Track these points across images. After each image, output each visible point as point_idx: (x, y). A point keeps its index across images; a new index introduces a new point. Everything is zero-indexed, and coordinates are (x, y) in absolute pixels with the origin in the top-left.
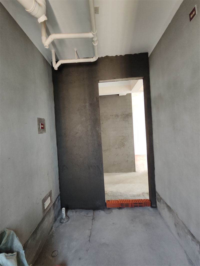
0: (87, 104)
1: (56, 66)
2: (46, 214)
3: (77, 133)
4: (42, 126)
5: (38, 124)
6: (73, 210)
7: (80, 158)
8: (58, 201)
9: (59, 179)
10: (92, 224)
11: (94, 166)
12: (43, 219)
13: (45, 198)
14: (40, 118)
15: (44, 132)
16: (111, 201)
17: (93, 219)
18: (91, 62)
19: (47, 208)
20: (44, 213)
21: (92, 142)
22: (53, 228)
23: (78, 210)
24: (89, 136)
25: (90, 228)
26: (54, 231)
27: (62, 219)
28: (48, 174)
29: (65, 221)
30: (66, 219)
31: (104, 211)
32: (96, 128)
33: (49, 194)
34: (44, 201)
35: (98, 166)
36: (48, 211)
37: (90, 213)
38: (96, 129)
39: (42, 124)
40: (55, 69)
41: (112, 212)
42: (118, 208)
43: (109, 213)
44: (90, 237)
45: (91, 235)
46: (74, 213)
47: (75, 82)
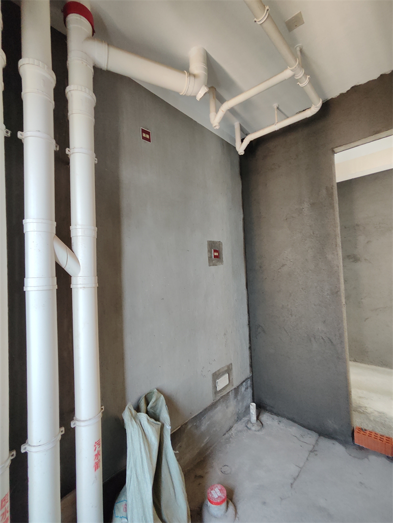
0: (306, 206)
1: (241, 149)
2: (219, 399)
3: (283, 265)
4: (216, 254)
5: (209, 251)
6: (275, 417)
7: (290, 316)
8: (247, 388)
9: (250, 348)
10: (307, 459)
11: (321, 338)
12: (213, 406)
13: (217, 373)
14: (213, 242)
15: (220, 263)
16: (368, 432)
17: (311, 451)
18: (307, 118)
19: (221, 391)
20: (216, 396)
21: (315, 284)
22: (233, 429)
23: (285, 420)
24: (310, 272)
25: (301, 465)
26: (233, 435)
27: (249, 422)
28: (225, 334)
29: (253, 428)
30: (256, 425)
31: (346, 448)
32: (327, 255)
33: (226, 368)
34: (216, 376)
35: (330, 340)
36: (224, 396)
37: (309, 436)
38: (326, 258)
39: (215, 251)
40: (240, 154)
41: (366, 459)
42: (388, 458)
43: (359, 458)
44: (295, 479)
45: (297, 477)
46: (276, 423)
47: (279, 167)
